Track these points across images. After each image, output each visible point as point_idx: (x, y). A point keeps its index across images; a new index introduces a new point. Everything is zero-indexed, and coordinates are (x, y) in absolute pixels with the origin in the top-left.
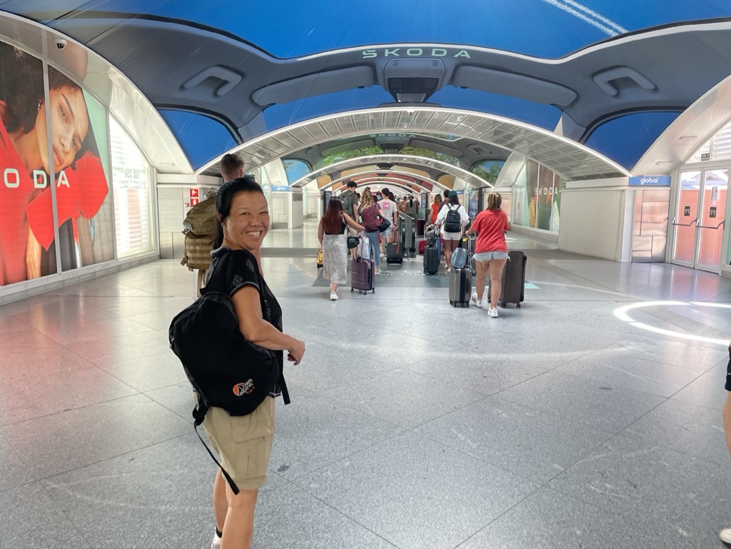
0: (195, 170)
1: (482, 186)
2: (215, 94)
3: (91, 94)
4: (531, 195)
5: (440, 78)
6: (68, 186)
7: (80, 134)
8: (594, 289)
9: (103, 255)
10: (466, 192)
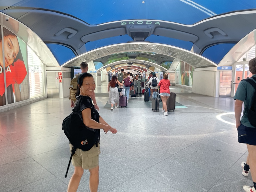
0: (60, 66)
1: (164, 70)
2: (67, 38)
3: (21, 38)
4: (182, 73)
5: (149, 32)
6: (11, 72)
7: (16, 53)
8: (207, 108)
9: (24, 98)
10: (159, 72)
